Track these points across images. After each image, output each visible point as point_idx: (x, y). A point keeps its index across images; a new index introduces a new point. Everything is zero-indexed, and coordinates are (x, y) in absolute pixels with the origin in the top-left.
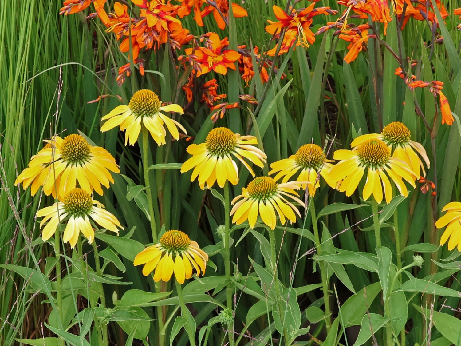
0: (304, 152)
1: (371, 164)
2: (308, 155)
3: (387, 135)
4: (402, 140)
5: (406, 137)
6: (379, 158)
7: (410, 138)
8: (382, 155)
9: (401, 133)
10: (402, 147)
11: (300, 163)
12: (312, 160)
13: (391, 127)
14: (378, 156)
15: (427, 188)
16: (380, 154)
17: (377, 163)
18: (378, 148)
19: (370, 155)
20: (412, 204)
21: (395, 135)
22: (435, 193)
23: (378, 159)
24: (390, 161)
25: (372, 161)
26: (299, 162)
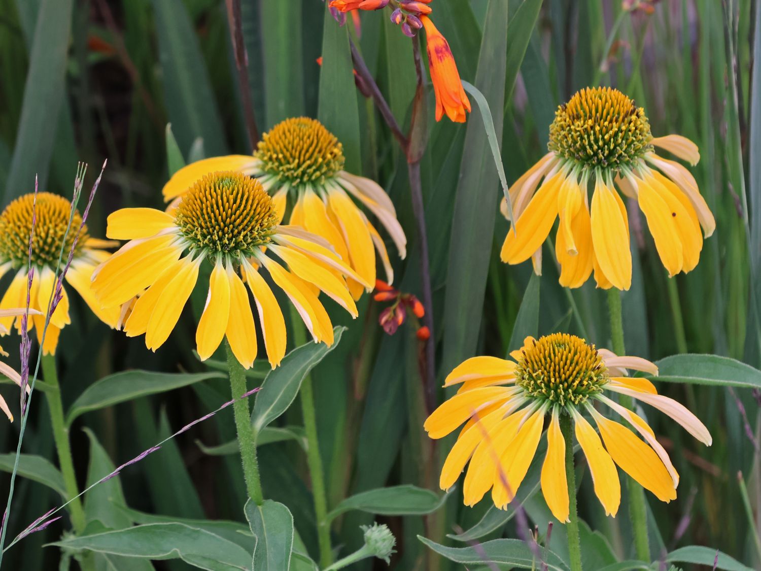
0: (19, 220)
1: (219, 248)
2: (30, 226)
3: (271, 159)
4: (318, 173)
5: (328, 164)
6: (244, 229)
7: (341, 165)
8: (250, 221)
9: (314, 150)
10: (319, 195)
11: (8, 254)
12: (45, 242)
13: (284, 133)
14: (239, 225)
15: (401, 317)
16: (245, 218)
17: (237, 246)
18: (238, 201)
19: (216, 220)
20: (361, 370)
21: (294, 159)
22: (425, 331)
23: (239, 233)
24: (278, 237)
25: (220, 239)
26: (5, 251)
